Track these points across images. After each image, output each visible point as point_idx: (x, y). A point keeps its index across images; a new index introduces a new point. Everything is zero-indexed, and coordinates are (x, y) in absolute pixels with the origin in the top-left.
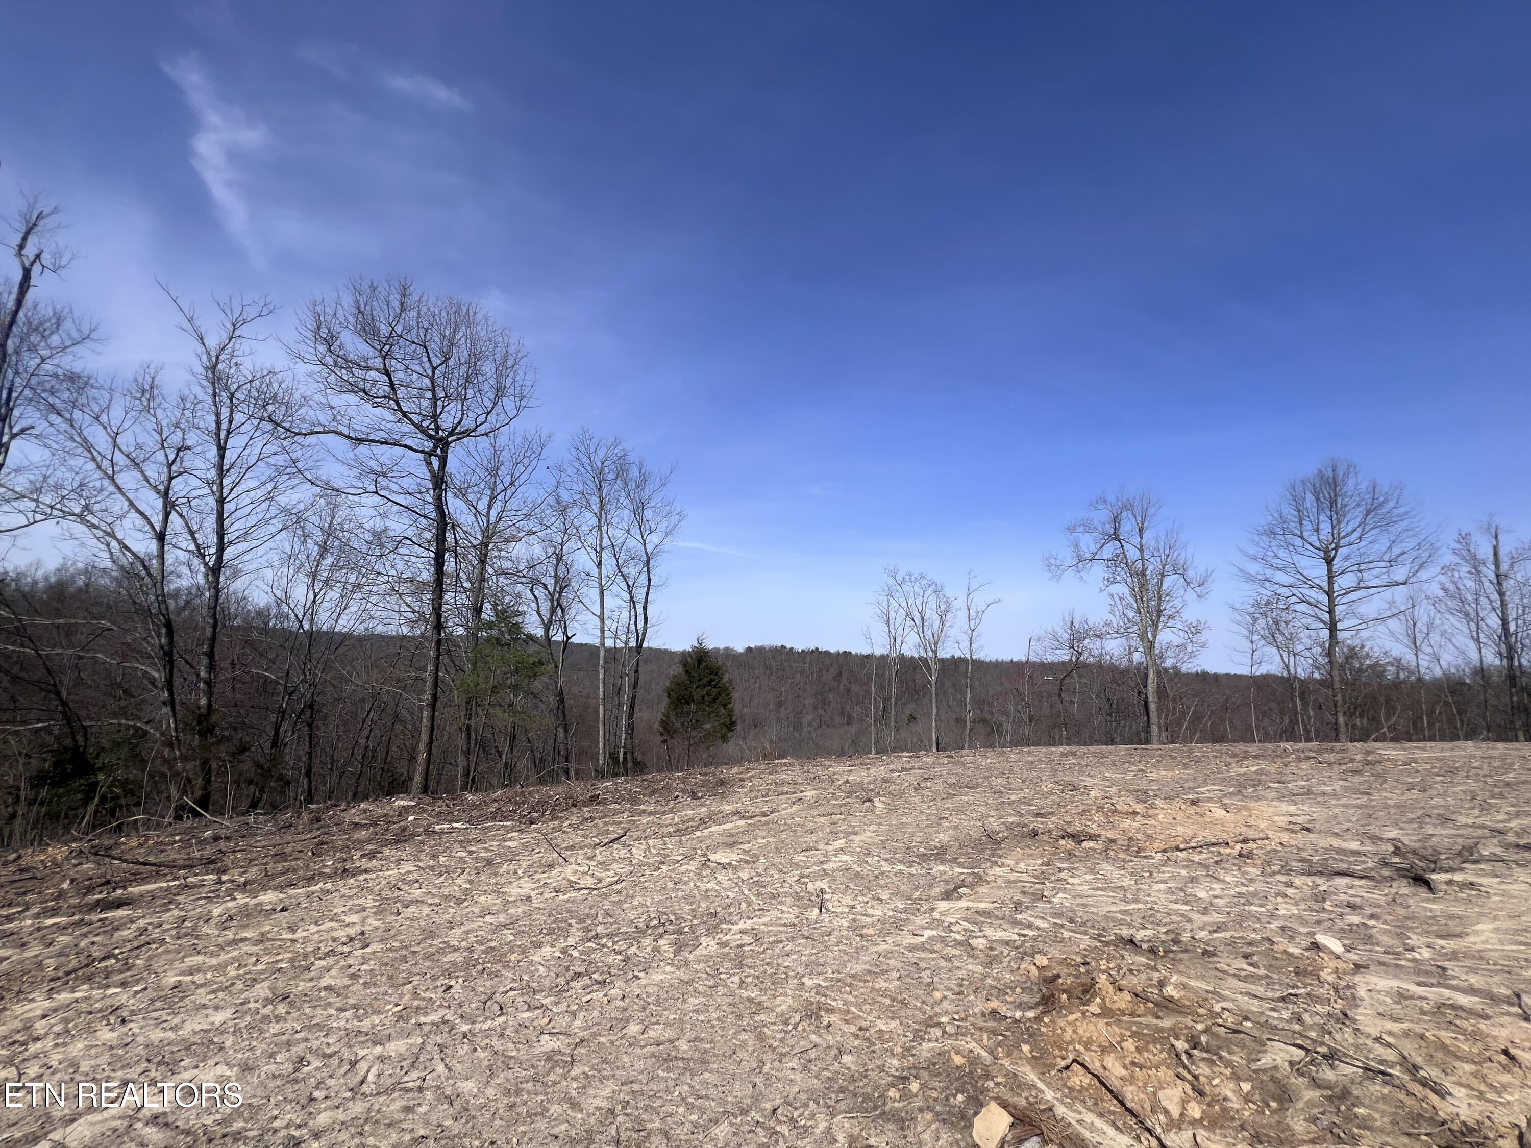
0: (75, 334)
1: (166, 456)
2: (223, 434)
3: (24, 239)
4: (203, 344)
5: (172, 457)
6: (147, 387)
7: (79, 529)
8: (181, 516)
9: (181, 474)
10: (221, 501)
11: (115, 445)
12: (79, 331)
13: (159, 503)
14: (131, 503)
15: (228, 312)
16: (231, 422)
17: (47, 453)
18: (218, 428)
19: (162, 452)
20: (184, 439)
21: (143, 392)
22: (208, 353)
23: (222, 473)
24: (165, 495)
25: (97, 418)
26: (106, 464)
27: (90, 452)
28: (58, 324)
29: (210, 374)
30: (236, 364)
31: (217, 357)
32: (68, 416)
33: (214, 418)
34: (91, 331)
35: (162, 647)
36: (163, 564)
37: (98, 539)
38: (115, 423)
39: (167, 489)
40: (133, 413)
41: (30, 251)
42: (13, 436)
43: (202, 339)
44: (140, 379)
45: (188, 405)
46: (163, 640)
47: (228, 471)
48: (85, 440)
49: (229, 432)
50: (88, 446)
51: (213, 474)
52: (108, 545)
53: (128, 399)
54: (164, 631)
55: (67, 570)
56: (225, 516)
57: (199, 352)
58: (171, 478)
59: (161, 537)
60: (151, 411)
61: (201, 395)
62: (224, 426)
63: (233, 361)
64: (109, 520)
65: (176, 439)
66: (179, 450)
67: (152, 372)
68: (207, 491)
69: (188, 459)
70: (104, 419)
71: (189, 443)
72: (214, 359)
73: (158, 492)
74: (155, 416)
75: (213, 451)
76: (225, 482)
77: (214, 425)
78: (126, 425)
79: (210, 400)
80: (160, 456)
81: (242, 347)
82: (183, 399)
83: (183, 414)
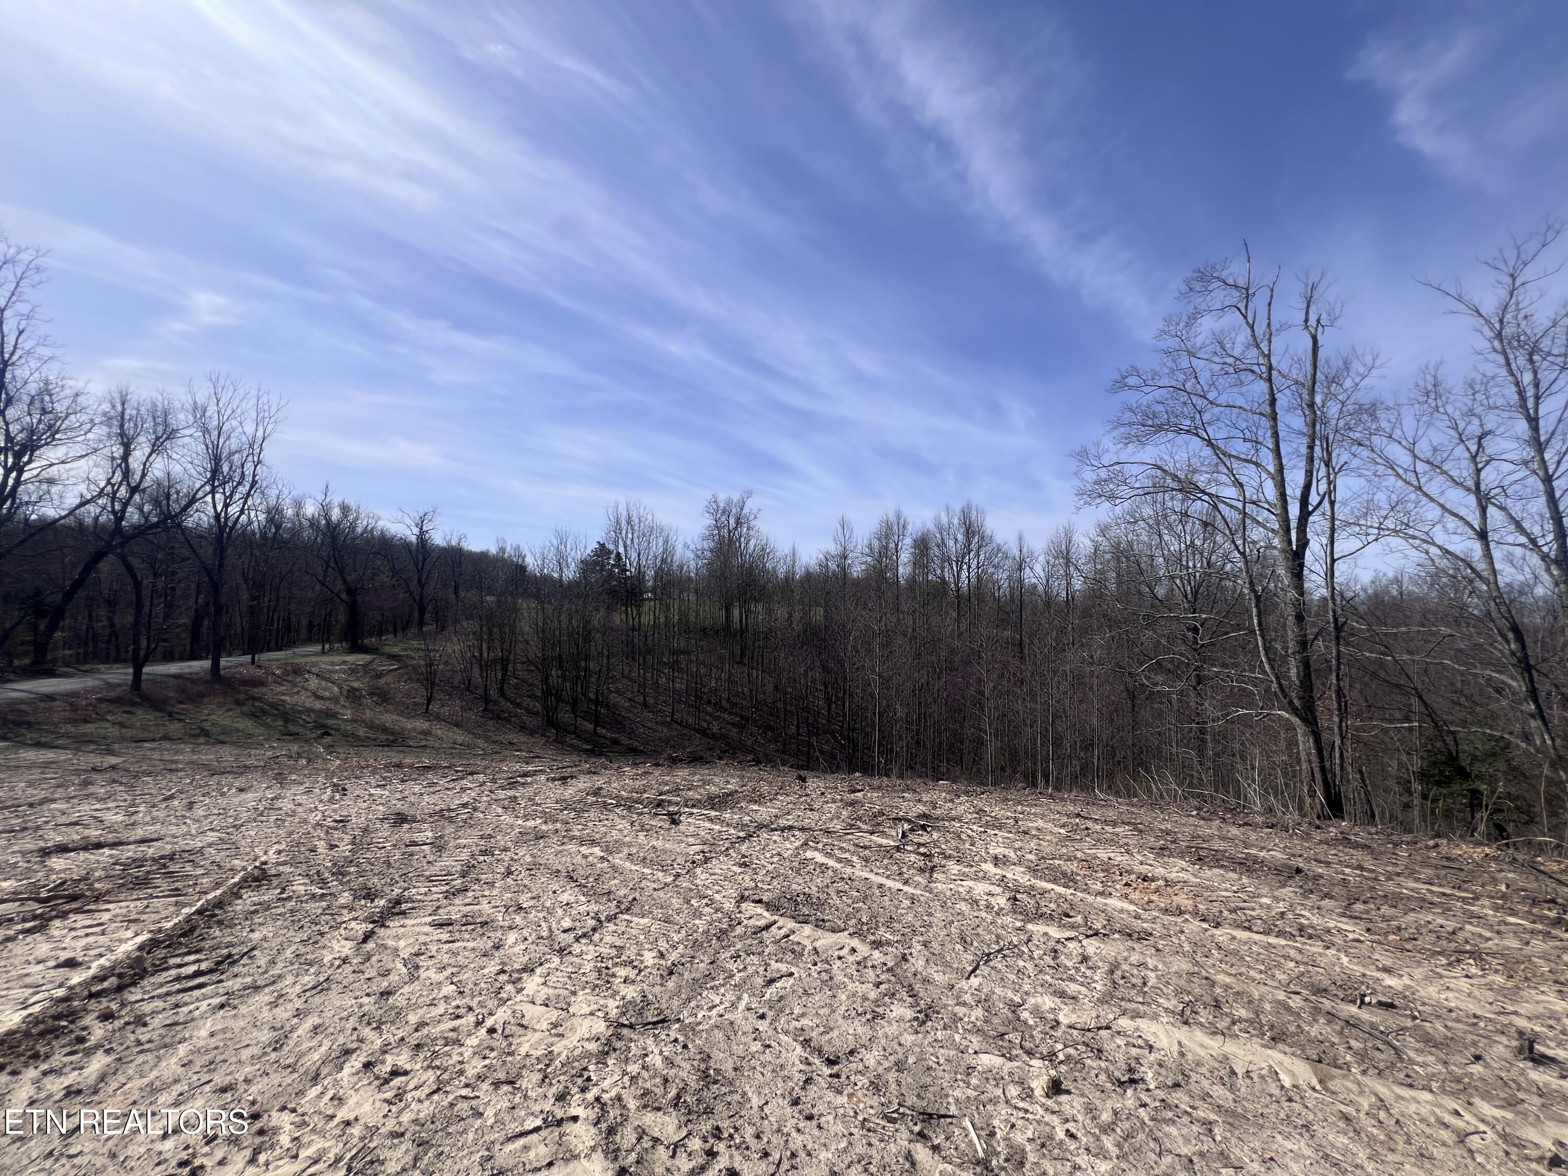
0: (1362, 370)
1: (1468, 449)
2: (1530, 403)
3: (1307, 313)
4: (1481, 315)
5: (1474, 448)
6: (1430, 387)
7: (1396, 542)
8: (1502, 508)
9: (1488, 463)
10: (1548, 480)
11: (1415, 456)
12: (1364, 365)
13: (1472, 500)
14: (1442, 506)
15: (1501, 265)
16: (1537, 385)
17: (1362, 481)
18: (1523, 399)
19: (1462, 447)
20: (1481, 425)
21: (1427, 394)
22: (1488, 322)
23: (1540, 446)
24: (1477, 490)
25: (1390, 437)
26: (1411, 477)
27: (1393, 469)
28: (1347, 369)
29: (1497, 344)
30: (1526, 317)
31: (1501, 321)
32: (1368, 443)
33: (1514, 389)
34: (1374, 360)
35: (1513, 653)
36: (1492, 563)
37: (1416, 548)
38: (1410, 434)
39: (1478, 485)
40: (1425, 419)
41: (1312, 321)
42: (1336, 474)
43: (1477, 311)
44: (1421, 383)
45: (1477, 387)
46: (1513, 646)
47: (1548, 441)
48: (1386, 459)
49: (1537, 398)
50: (1391, 465)
51: (1529, 453)
52: (1427, 552)
53: (1417, 406)
54: (1511, 635)
55: (1380, 581)
56: (1558, 495)
57: (1478, 326)
58: (1478, 471)
59: (1483, 535)
60: (1441, 410)
61: (1490, 370)
62: (1530, 392)
63: (1521, 316)
64: (1427, 528)
65: (1474, 428)
66: (1480, 438)
67: (1432, 371)
68: (1524, 472)
69: (1492, 446)
70: (1397, 434)
71: (1487, 428)
72: (1497, 326)
73: (1469, 490)
74: (1446, 413)
75: (1522, 426)
76: (1547, 456)
77: (1516, 397)
78: (1420, 433)
79: (1504, 372)
80: (1460, 451)
81: (1526, 298)
82: (1471, 386)
83: (1474, 400)
